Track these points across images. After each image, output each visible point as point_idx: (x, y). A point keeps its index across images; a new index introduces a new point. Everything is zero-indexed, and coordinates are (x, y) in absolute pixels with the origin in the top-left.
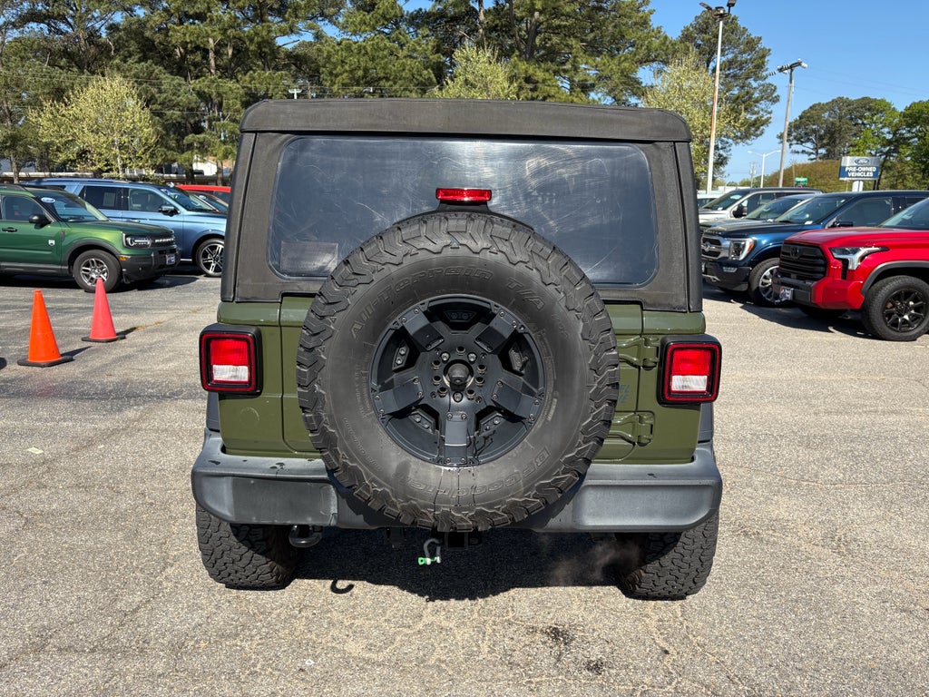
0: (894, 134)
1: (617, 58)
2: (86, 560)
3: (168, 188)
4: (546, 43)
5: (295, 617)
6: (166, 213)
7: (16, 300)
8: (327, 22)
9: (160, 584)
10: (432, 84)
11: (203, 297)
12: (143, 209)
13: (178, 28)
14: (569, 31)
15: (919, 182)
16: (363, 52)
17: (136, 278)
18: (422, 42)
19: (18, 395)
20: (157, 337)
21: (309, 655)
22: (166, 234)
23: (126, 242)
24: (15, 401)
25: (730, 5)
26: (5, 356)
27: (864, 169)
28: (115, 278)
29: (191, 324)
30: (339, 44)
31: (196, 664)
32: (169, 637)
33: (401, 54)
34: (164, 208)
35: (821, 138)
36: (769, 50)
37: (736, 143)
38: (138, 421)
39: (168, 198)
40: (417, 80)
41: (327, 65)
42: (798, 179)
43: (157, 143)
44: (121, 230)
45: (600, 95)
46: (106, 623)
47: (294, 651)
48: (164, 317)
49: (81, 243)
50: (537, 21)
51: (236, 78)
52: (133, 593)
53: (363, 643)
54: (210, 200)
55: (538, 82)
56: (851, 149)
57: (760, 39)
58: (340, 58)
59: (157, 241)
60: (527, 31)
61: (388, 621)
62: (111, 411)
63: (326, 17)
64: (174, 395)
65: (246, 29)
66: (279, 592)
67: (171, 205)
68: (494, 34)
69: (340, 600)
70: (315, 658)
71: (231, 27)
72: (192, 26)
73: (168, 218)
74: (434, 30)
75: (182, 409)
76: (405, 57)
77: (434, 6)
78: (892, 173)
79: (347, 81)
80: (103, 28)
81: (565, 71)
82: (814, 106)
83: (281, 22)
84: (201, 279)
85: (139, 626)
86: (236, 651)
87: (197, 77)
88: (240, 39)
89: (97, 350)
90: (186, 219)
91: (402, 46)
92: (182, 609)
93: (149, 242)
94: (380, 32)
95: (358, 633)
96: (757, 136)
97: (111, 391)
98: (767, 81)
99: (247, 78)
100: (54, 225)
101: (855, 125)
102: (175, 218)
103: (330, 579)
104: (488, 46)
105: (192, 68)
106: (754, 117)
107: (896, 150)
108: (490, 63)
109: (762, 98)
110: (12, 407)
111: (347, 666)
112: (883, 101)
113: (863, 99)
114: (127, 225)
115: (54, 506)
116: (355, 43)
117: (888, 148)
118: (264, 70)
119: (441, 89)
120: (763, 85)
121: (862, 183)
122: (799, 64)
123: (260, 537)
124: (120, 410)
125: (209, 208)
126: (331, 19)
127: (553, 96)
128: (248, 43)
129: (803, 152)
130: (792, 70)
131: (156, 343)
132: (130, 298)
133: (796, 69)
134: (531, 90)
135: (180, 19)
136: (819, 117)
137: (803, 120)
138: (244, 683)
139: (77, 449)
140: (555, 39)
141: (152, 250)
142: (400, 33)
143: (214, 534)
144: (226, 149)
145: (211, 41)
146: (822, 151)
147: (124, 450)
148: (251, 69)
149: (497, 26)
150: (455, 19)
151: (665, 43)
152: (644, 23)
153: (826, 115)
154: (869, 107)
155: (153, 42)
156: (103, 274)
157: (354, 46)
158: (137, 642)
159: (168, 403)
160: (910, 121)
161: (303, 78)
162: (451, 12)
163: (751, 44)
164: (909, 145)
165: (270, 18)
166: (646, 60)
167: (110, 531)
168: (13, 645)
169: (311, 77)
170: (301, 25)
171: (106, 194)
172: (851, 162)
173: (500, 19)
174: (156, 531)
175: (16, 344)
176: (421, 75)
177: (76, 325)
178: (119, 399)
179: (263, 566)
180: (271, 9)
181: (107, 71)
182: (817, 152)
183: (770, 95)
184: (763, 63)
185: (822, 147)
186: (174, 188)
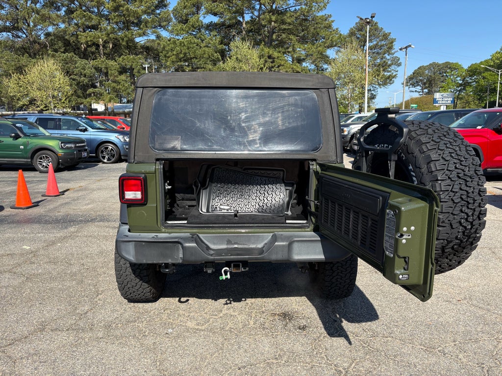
0: (463, 81)
1: (316, 45)
2: (59, 293)
3: (82, 118)
4: (279, 38)
5: (162, 313)
6: (81, 130)
7: (4, 178)
8: (162, 29)
9: (96, 302)
10: (219, 61)
11: (103, 173)
12: (68, 129)
13: (83, 34)
14: (290, 32)
15: (477, 105)
16: (183, 45)
17: (67, 165)
18: (213, 39)
19: (13, 222)
20: (80, 193)
21: (170, 328)
22: (82, 141)
23: (61, 146)
24: (12, 226)
25: (372, 17)
26: (3, 205)
27: (446, 99)
28: (56, 165)
29: (98, 187)
30: (169, 40)
31: (118, 333)
32: (103, 323)
33: (202, 45)
34: (80, 128)
35: (425, 84)
36: (395, 39)
37: (380, 88)
38: (76, 232)
39: (82, 123)
40: (211, 58)
41: (163, 52)
42: (412, 105)
43: (72, 95)
44: (59, 140)
45: (308, 64)
46: (72, 319)
47: (162, 327)
48: (83, 184)
49: (37, 147)
50: (273, 27)
51: (115, 59)
52: (84, 306)
53: (195, 322)
54: (104, 124)
55: (275, 58)
56: (441, 89)
57: (390, 33)
58: (170, 48)
59: (77, 145)
60: (268, 32)
61: (206, 313)
62: (62, 228)
63: (162, 27)
64: (93, 220)
65: (119, 34)
66: (153, 303)
67: (84, 126)
68: (251, 34)
69: (183, 306)
70: (173, 329)
71: (111, 33)
72: (91, 33)
73: (82, 133)
74: (219, 32)
75: (98, 226)
76: (204, 47)
77: (219, 20)
78: (462, 101)
79: (175, 60)
80: (42, 35)
81: (289, 52)
82: (420, 67)
83: (138, 30)
84: (101, 165)
85: (88, 319)
86: (135, 327)
87: (93, 60)
88: (116, 39)
89: (50, 201)
90: (92, 133)
91: (202, 41)
92: (108, 312)
93: (73, 146)
94: (191, 34)
95: (192, 319)
96: (391, 84)
97: (60, 219)
98: (395, 55)
99: (121, 59)
100: (23, 138)
101: (442, 77)
102: (86, 133)
103: (178, 297)
104: (248, 40)
105: (91, 55)
106: (389, 74)
107: (464, 89)
108: (249, 49)
109: (392, 64)
110: (11, 228)
111: (188, 331)
112: (457, 64)
113: (446, 63)
114: (60, 137)
115: (40, 271)
116: (178, 40)
117: (460, 88)
118: (129, 55)
119: (224, 63)
120: (393, 58)
121: (445, 106)
122: (410, 46)
123: (145, 274)
124: (66, 228)
125: (103, 127)
126: (164, 27)
127: (283, 65)
128: (121, 41)
129: (416, 91)
130: (406, 49)
131: (80, 196)
132: (64, 175)
133: (408, 49)
134: (271, 62)
135: (84, 29)
136: (423, 73)
137: (415, 75)
138: (140, 339)
139: (47, 246)
140: (284, 36)
141: (74, 150)
142: (201, 34)
143: (124, 274)
144: (111, 97)
145: (101, 40)
146: (426, 90)
147: (71, 246)
148: (122, 54)
149: (252, 29)
150: (230, 26)
151: (340, 37)
152: (329, 27)
153: (427, 72)
154: (450, 67)
155: (69, 41)
156: (49, 163)
157: (177, 42)
158: (89, 326)
159: (90, 224)
160: (471, 74)
161: (150, 59)
162: (228, 23)
163: (386, 36)
164: (471, 86)
165: (132, 28)
166: (331, 46)
167: (69, 281)
168: (30, 329)
169: (154, 58)
170: (149, 31)
171: (49, 122)
172: (439, 95)
173: (254, 26)
174: (91, 280)
175: (8, 199)
176: (213, 56)
177: (38, 189)
178: (65, 223)
179: (146, 289)
180: (133, 23)
181: (45, 57)
182: (423, 92)
183: (397, 62)
184: (392, 46)
185: (425, 88)
186: (85, 117)
